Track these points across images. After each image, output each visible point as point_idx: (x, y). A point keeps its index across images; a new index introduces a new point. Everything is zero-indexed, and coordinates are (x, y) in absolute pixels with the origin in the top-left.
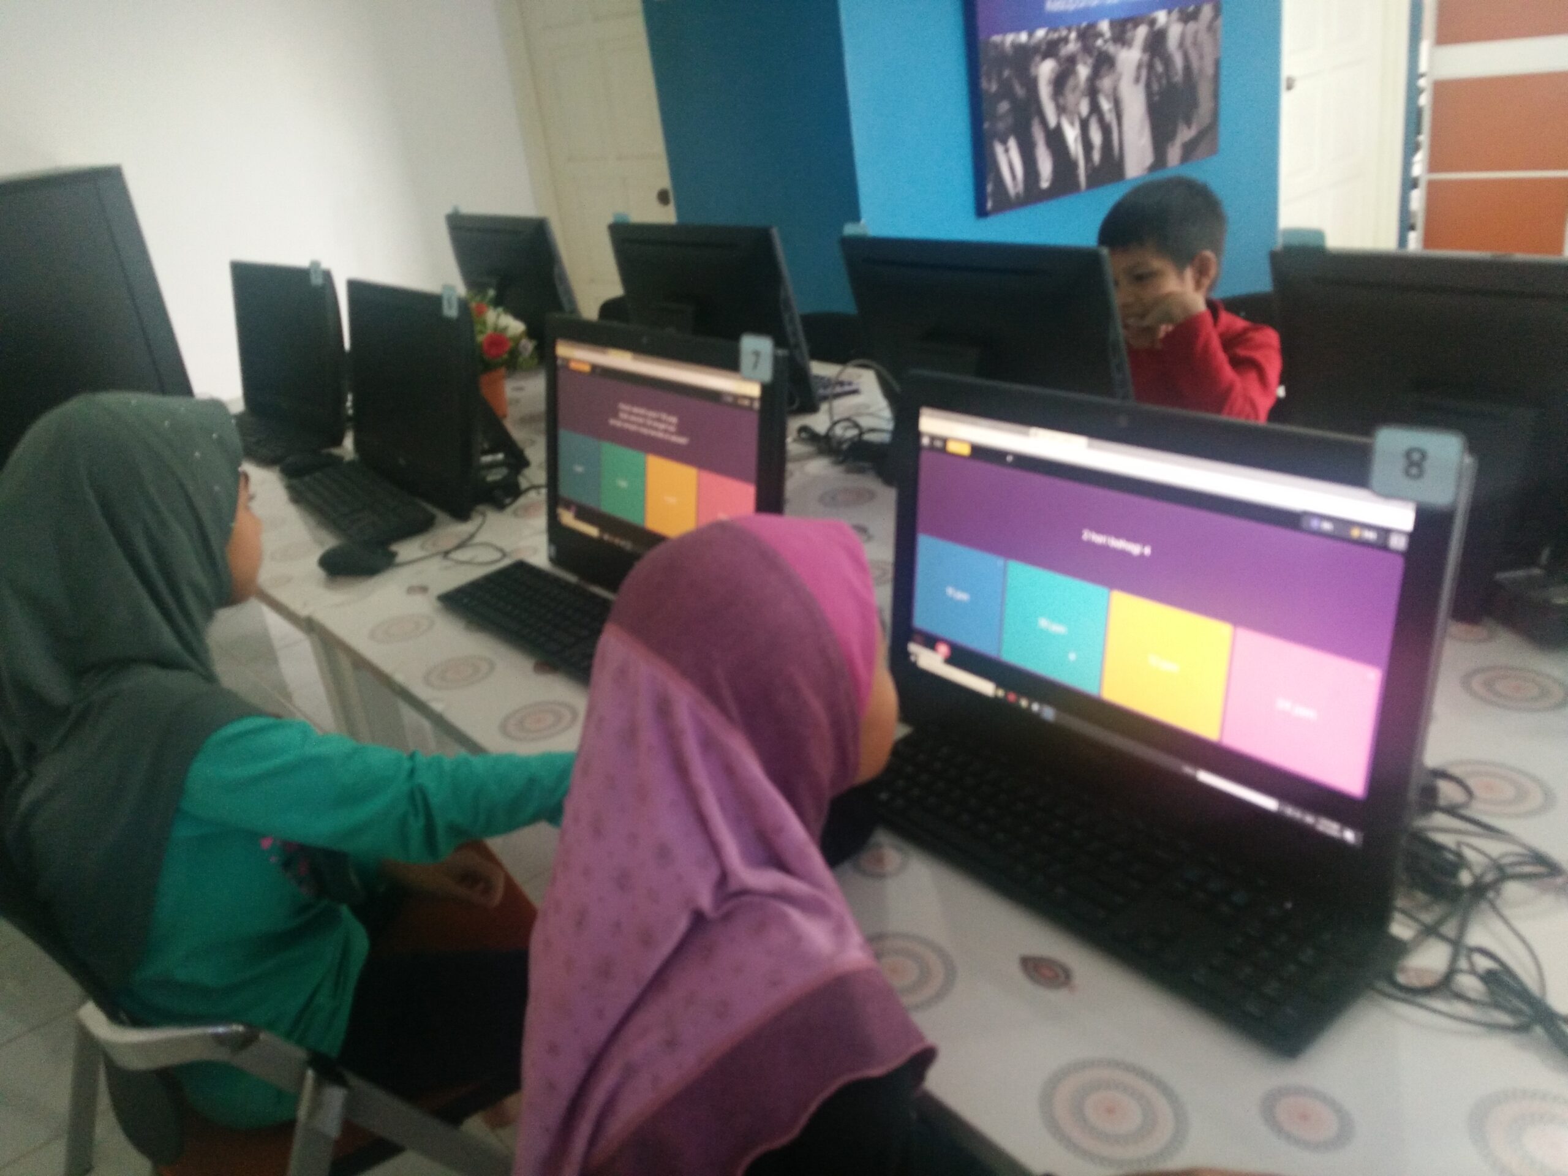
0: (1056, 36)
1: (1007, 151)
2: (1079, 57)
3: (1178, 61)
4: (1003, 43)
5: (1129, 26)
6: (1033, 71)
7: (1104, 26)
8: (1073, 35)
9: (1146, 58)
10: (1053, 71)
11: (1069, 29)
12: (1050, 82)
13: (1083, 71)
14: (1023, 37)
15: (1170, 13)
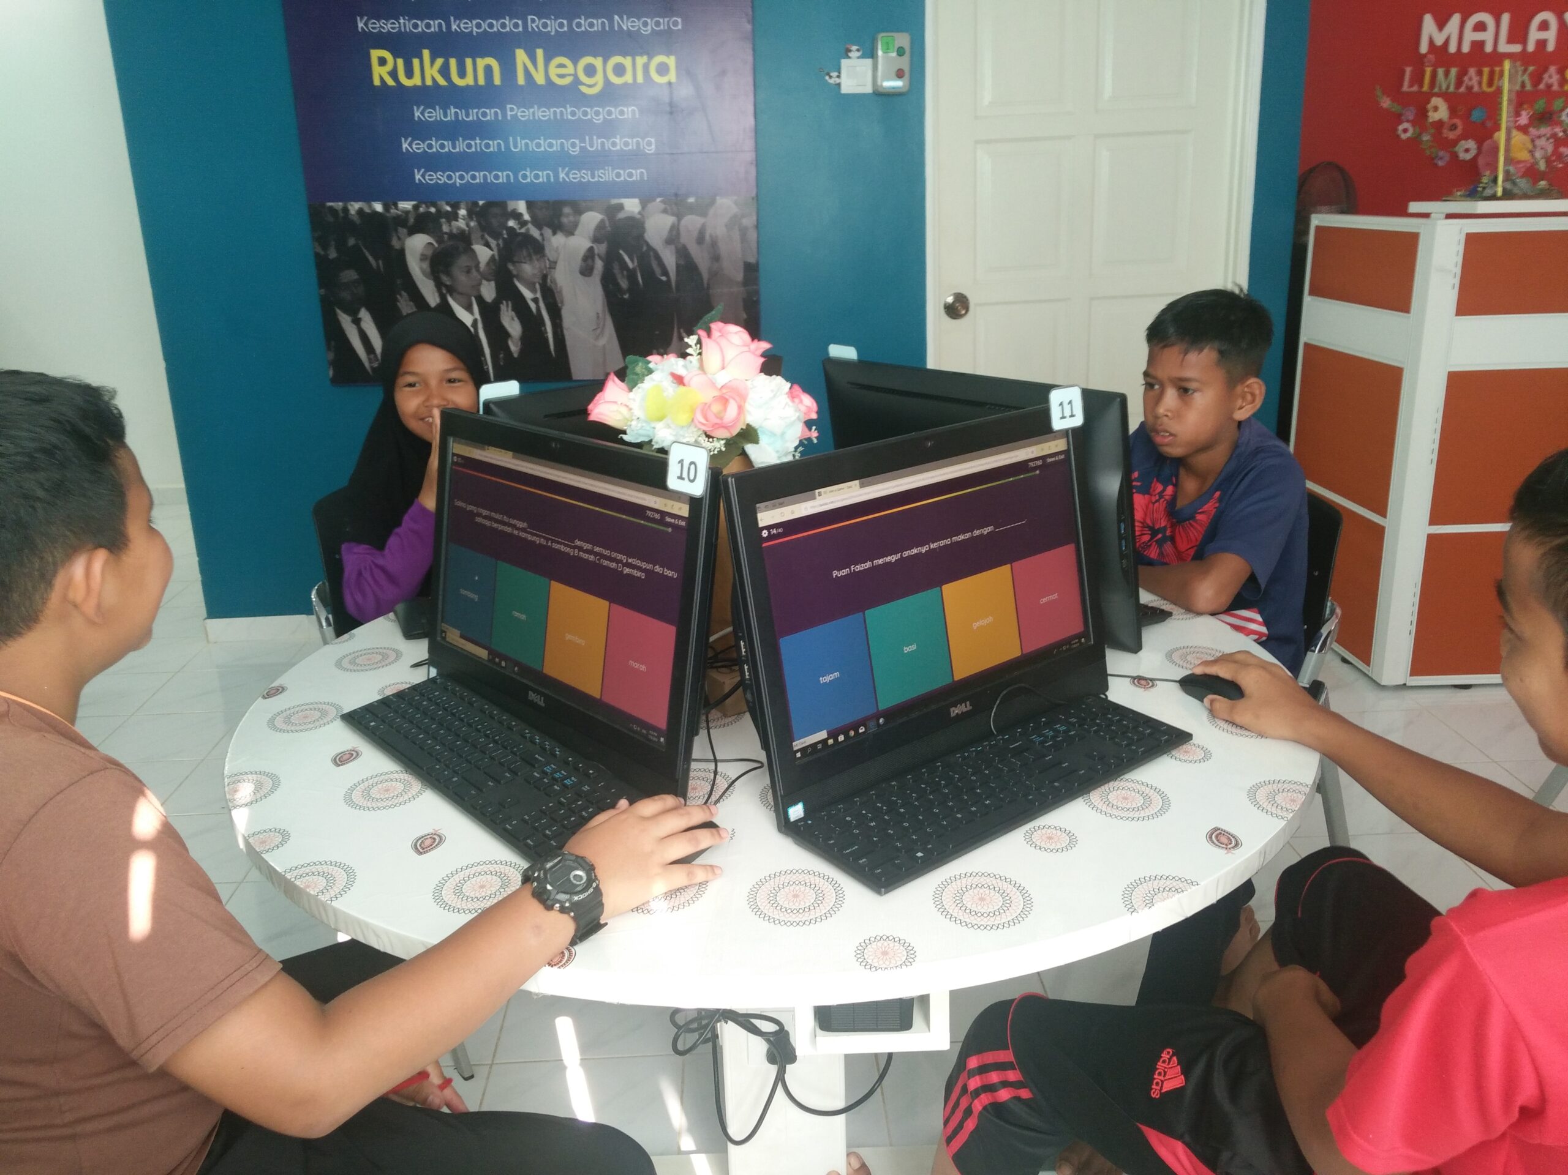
0: (433, 210)
1: (357, 322)
2: (475, 237)
3: (670, 259)
4: (346, 210)
5: (567, 210)
6: (395, 243)
7: (521, 207)
8: (462, 212)
9: (601, 249)
10: (430, 244)
11: (455, 206)
12: (423, 258)
13: (483, 253)
14: (378, 207)
15: (644, 204)
